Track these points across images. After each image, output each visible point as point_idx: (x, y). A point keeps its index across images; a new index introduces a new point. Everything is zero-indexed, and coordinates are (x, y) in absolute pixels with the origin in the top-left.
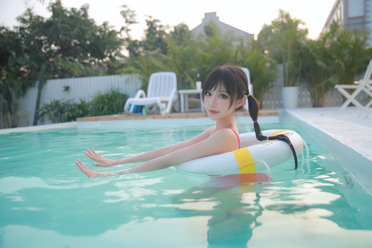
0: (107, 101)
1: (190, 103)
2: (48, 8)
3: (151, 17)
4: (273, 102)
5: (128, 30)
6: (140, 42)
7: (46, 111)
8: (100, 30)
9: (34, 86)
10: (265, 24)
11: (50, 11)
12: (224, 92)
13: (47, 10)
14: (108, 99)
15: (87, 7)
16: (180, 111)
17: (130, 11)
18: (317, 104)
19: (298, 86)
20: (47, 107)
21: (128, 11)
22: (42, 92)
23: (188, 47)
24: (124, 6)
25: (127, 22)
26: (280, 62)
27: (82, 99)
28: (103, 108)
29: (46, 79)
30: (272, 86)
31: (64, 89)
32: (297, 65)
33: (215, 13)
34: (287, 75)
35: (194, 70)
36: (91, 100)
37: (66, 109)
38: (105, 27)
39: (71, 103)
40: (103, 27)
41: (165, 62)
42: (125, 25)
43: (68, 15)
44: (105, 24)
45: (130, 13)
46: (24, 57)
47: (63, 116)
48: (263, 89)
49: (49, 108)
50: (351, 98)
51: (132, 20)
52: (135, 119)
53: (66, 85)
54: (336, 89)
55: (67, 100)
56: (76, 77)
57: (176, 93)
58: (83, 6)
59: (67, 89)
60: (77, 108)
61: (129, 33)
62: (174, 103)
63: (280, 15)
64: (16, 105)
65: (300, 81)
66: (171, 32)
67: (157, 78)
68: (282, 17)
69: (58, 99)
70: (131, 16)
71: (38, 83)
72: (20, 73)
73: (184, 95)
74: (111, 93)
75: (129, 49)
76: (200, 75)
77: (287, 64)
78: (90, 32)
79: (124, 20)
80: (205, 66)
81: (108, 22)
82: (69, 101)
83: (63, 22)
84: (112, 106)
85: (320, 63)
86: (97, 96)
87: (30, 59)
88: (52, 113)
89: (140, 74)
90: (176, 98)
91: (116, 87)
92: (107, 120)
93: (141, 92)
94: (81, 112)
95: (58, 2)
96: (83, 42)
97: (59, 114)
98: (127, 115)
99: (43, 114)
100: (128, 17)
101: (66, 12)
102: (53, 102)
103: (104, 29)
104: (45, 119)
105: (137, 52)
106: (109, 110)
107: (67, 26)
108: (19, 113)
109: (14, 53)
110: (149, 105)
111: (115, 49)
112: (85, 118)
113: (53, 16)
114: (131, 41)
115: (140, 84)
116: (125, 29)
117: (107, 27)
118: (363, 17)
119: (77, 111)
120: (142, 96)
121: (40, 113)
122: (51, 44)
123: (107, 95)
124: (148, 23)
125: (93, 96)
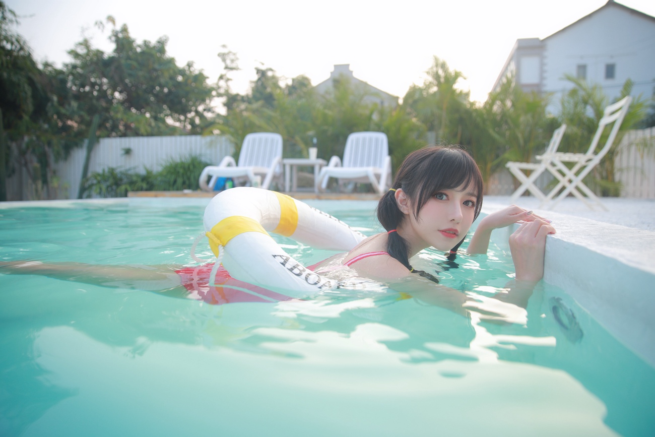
0: (181, 171)
1: (300, 179)
2: (110, 38)
5: (228, 80)
6: (243, 97)
7: (95, 182)
8: (182, 72)
9: (81, 146)
11: (113, 42)
13: (108, 41)
14: (184, 168)
15: (166, 40)
16: (284, 190)
17: (231, 54)
20: (96, 175)
21: (229, 53)
22: (93, 155)
23: (304, 100)
24: (224, 46)
25: (226, 68)
26: (431, 128)
27: (148, 166)
28: (175, 182)
29: (99, 137)
31: (123, 152)
33: (348, 65)
35: (311, 133)
36: (160, 169)
37: (125, 180)
38: (189, 69)
39: (132, 172)
40: (187, 68)
41: (269, 119)
42: (224, 72)
43: (139, 50)
44: (190, 65)
45: (232, 57)
46: (70, 104)
47: (118, 191)
49: (99, 178)
50: (527, 183)
51: (233, 65)
53: (127, 146)
54: (508, 169)
55: (128, 167)
56: (142, 135)
57: (279, 164)
58: (160, 38)
59: (128, 152)
60: (140, 180)
61: (230, 83)
62: (275, 178)
63: (434, 64)
64: (55, 172)
66: (287, 86)
67: (254, 140)
68: (437, 66)
69: (113, 165)
70: (232, 61)
71: (86, 141)
72: (66, 128)
73: (292, 166)
74: (189, 160)
76: (317, 140)
78: (166, 75)
79: (223, 65)
80: (325, 128)
82: (130, 169)
83: (129, 58)
84: (189, 179)
86: (168, 164)
87: (79, 108)
88: (104, 186)
89: (232, 134)
90: (278, 170)
91: (198, 152)
92: (172, 196)
93: (228, 159)
94: (145, 186)
95: (125, 29)
96: (158, 88)
97: (114, 187)
98: (207, 191)
99: (91, 186)
100: (228, 62)
101: (134, 45)
102: (106, 170)
103: (188, 72)
104: (93, 193)
105: (238, 110)
106: (184, 183)
107: (135, 64)
108: (55, 183)
109: (55, 98)
110: (239, 178)
111: (203, 101)
112: (140, 193)
113: (116, 51)
114: (231, 95)
115: (232, 150)
116: (224, 77)
117: (192, 69)
118: (538, 86)
119: (140, 184)
120: (229, 165)
121: (87, 185)
122: (114, 90)
123: (182, 163)
124: (258, 71)
125: (164, 163)
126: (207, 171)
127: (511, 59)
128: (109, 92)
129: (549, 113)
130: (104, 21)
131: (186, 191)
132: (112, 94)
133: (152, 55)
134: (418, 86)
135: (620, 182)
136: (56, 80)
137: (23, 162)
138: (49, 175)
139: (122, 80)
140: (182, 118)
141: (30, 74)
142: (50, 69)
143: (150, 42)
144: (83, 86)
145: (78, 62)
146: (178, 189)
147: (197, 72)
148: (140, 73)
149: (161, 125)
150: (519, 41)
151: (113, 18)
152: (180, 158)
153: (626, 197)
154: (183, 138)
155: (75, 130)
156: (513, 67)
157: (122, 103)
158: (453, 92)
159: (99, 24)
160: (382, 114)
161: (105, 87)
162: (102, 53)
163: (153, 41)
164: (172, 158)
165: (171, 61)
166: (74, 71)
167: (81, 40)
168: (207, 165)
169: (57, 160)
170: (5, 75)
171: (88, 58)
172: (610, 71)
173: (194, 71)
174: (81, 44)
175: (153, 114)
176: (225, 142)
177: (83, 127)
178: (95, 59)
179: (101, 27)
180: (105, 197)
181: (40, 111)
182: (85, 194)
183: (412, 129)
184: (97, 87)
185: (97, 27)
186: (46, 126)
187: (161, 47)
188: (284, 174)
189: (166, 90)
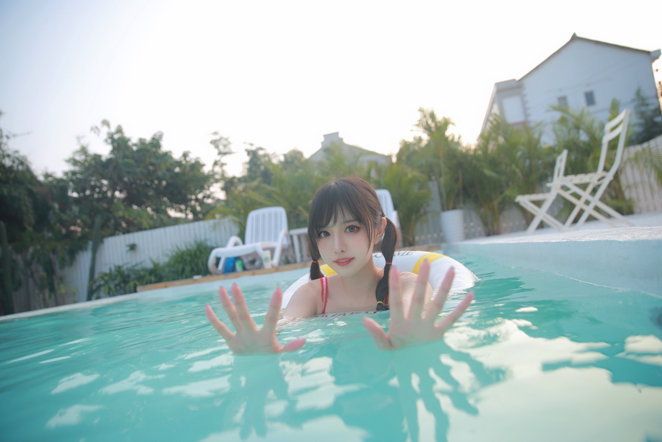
0: (188, 258)
2: (106, 141)
3: (252, 145)
4: (429, 236)
5: (223, 165)
6: (239, 179)
7: (102, 282)
8: (179, 164)
9: (86, 249)
10: (404, 140)
11: (109, 144)
12: (352, 221)
13: (105, 144)
14: (191, 255)
16: (295, 262)
17: (223, 140)
18: (491, 231)
19: (461, 208)
20: (103, 276)
21: (221, 139)
22: (98, 255)
23: (301, 171)
24: (215, 133)
25: (220, 153)
27: (155, 259)
28: (183, 270)
30: (425, 213)
31: (128, 248)
32: (457, 180)
33: (337, 133)
34: (444, 195)
36: (166, 260)
37: (133, 276)
38: (185, 159)
39: (139, 267)
40: (183, 159)
41: (269, 195)
42: (218, 158)
43: (135, 148)
44: (185, 155)
45: (224, 142)
46: (71, 209)
47: (127, 288)
48: (413, 217)
49: (106, 278)
50: (541, 214)
51: (226, 150)
52: (225, 279)
53: (132, 242)
54: (518, 204)
55: (134, 263)
56: (145, 229)
57: (286, 235)
58: (155, 135)
59: (133, 247)
60: (147, 274)
61: (225, 168)
62: (284, 250)
63: (422, 116)
64: (61, 279)
65: (464, 202)
66: (281, 162)
67: (257, 217)
68: (425, 117)
69: (120, 263)
70: (225, 146)
71: (90, 243)
72: (70, 235)
73: (299, 237)
74: (195, 247)
75: (226, 189)
77: (442, 180)
78: (164, 167)
79: (216, 151)
81: (190, 152)
82: (136, 265)
83: (125, 157)
84: (197, 265)
85: (488, 172)
86: (174, 254)
87: (81, 211)
88: (112, 286)
89: (235, 215)
90: (286, 242)
91: (203, 238)
92: (183, 284)
93: (234, 239)
94: (153, 279)
95: (119, 130)
96: (156, 182)
97: (123, 285)
98: (217, 274)
99: (99, 287)
100: (221, 148)
101: (130, 143)
102: (113, 269)
103: (184, 162)
104: (102, 294)
105: (236, 192)
106: (192, 270)
107: (131, 161)
108: (62, 290)
109: (56, 206)
110: (247, 256)
111: (202, 188)
112: (149, 286)
113: (112, 152)
114: (227, 178)
115: (236, 230)
116: (219, 163)
117: (188, 159)
118: (525, 124)
119: (148, 278)
120: (236, 244)
121: (94, 287)
122: (114, 190)
123: (188, 250)
124: (249, 152)
125: (169, 253)
126: (214, 253)
127: (493, 102)
128: (109, 194)
129: (545, 144)
130: (99, 125)
131: (196, 277)
132: (113, 195)
133: (147, 151)
134: (408, 142)
135: (630, 199)
136: (58, 187)
137: (29, 273)
138: (56, 282)
139: (120, 178)
140: (183, 207)
141: (30, 186)
142: (50, 179)
143: (145, 140)
144: (84, 190)
145: (77, 169)
146: (187, 277)
147: (193, 161)
148: (138, 170)
149: (163, 216)
150: (497, 84)
151: (107, 122)
152: (186, 246)
153: (640, 212)
154: (186, 226)
155: (79, 235)
156: (496, 110)
157: (124, 200)
158: (446, 139)
159: (95, 129)
160: (379, 171)
161: (105, 189)
162: (100, 156)
163: (148, 138)
164: (177, 247)
165: (167, 155)
166: (74, 178)
167: (78, 148)
168: (212, 248)
169: (62, 266)
170: (5, 191)
171: (87, 164)
172: (590, 98)
173: (190, 161)
174: (78, 152)
175: (154, 207)
176: (228, 223)
177: (87, 230)
178: (93, 163)
179: (97, 131)
180: (114, 295)
181: (42, 220)
182: (95, 295)
183: (412, 181)
184: (97, 190)
185: (93, 132)
186: (50, 235)
187: (156, 142)
188: (292, 245)
189: (164, 183)
